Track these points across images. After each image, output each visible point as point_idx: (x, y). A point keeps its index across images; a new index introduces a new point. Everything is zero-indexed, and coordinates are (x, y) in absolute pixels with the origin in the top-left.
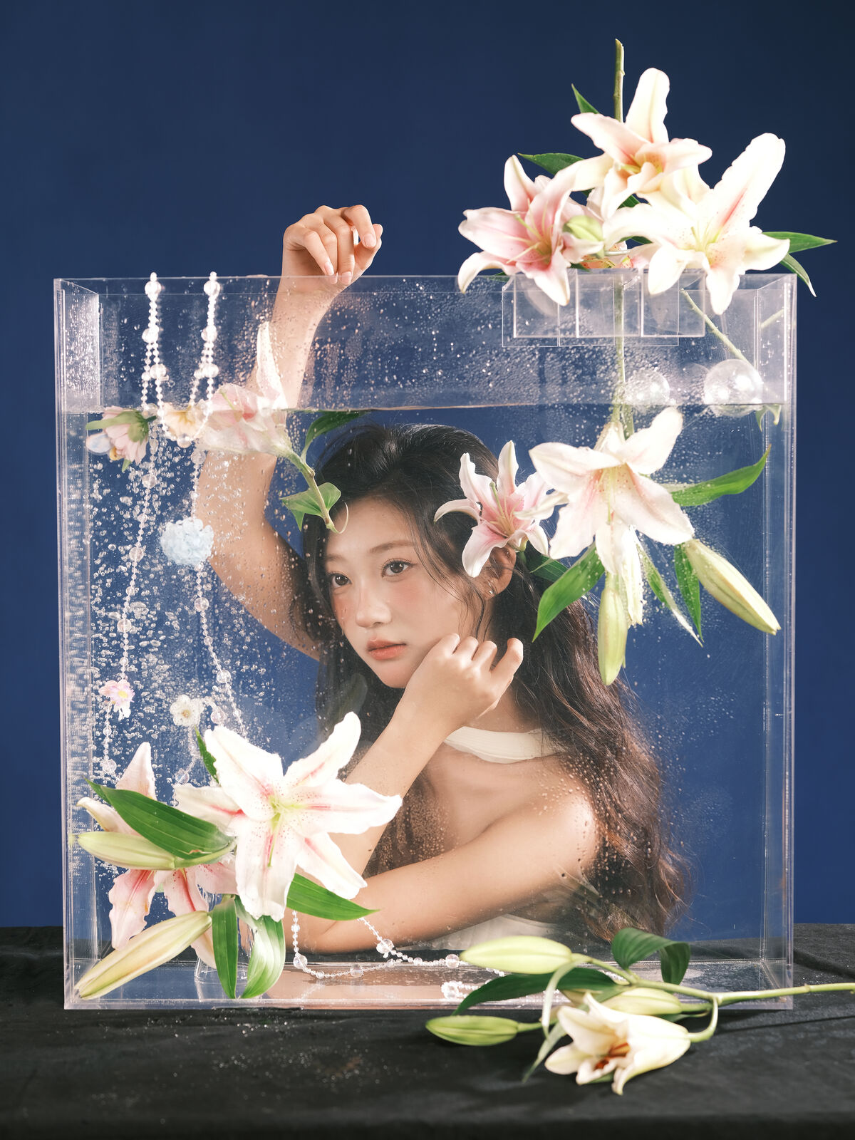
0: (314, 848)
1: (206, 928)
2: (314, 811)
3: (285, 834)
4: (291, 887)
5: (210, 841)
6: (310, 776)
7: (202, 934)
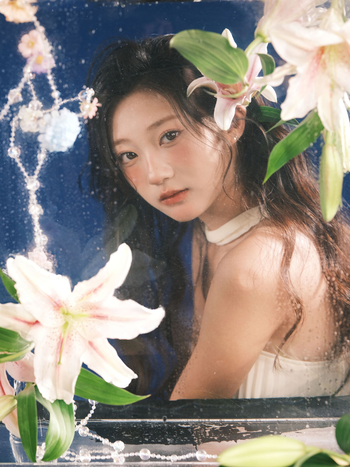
0: (95, 349)
1: (13, 408)
2: (95, 319)
3: (73, 338)
4: (78, 379)
5: (14, 344)
6: (92, 292)
7: (11, 412)
